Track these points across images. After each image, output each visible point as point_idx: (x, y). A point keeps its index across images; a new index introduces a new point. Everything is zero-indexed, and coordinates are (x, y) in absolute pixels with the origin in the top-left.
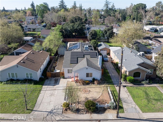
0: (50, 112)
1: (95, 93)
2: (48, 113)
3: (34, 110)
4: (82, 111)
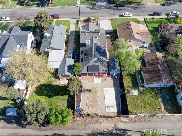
3: (110, 20)
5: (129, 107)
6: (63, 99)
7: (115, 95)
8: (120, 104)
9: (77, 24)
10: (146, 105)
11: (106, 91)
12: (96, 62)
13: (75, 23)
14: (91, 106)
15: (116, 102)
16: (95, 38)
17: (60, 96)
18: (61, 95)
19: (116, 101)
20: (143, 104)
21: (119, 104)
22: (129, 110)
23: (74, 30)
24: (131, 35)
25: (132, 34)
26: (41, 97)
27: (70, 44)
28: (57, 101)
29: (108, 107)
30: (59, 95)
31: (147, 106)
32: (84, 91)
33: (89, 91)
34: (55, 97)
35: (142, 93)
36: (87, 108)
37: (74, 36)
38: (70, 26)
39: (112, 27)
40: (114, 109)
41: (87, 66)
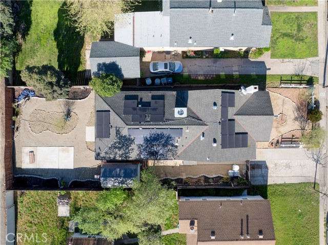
0: (317, 161)
1: (285, 107)
2: (318, 164)
3: (314, 181)
4: (316, 125)
5: (33, 192)
6: (50, 60)
7: (57, 168)
8: (39, 175)
9: (296, 78)
10: (35, 225)
11: (68, 151)
12: (118, 132)
13: (304, 73)
14: (35, 119)
15: (42, 169)
16: (203, 133)
17: (58, 54)
18: (59, 57)
19: (45, 169)
20: (39, 221)
21: (39, 173)
22: (27, 192)
23: (268, 72)
24: (213, 233)
25: (213, 238)
26: (57, 14)
27: (211, 64)
28: (47, 50)
29: (32, 152)
30: (59, 52)
31: (34, 227)
32: (68, 105)
33: (68, 114)
34: (55, 43)
35: (62, 225)
36: (32, 110)
37: (244, 73)
38: (286, 60)
39: (280, 185)
40: (27, 164)
41: (109, 109)
